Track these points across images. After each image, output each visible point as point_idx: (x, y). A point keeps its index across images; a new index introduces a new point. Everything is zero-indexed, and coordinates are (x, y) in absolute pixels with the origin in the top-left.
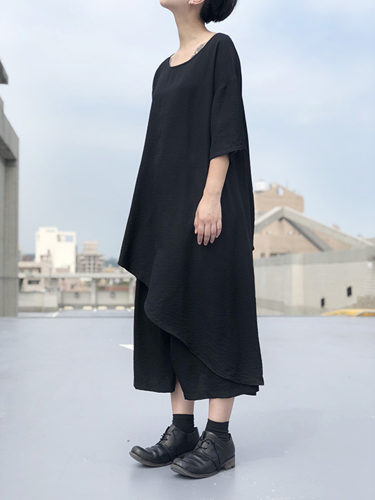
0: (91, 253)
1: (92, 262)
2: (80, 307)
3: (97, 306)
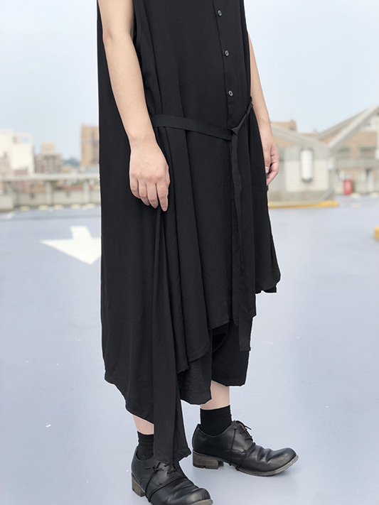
1: (51, 163)
2: (36, 207)
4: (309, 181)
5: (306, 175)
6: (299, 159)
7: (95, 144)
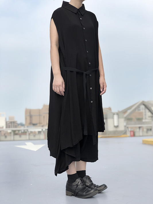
0: (12, 121)
1: (13, 124)
4: (117, 127)
5: (116, 124)
6: (113, 118)
7: (31, 116)
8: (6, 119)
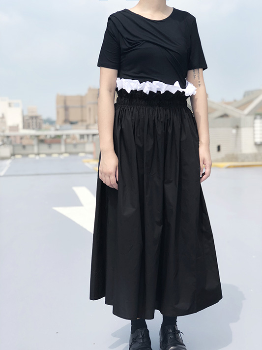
2: (27, 155)
3: (38, 154)
4: (260, 145)
5: (258, 140)
7: (66, 109)
8: (23, 112)
